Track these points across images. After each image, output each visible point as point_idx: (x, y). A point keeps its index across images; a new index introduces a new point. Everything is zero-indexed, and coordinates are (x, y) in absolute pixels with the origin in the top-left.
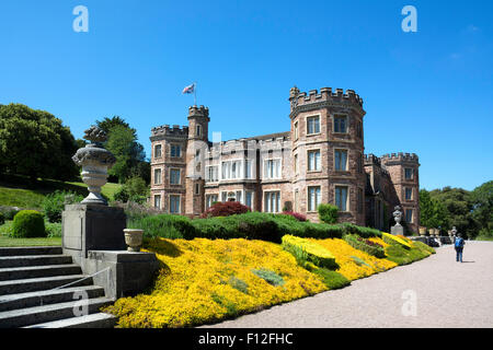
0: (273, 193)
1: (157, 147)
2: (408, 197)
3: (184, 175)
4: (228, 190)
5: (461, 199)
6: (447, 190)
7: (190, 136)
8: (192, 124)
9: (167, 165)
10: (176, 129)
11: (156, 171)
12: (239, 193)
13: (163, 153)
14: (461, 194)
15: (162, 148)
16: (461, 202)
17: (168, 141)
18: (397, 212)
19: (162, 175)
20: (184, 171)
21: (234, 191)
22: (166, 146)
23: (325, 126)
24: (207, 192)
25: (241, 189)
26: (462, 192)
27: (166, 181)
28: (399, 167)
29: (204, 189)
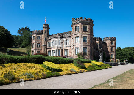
0: (67, 50)
4: (53, 49)
6: (129, 48)
7: (43, 33)
8: (44, 30)
9: (36, 42)
10: (39, 31)
11: (33, 44)
13: (35, 38)
18: (100, 55)
19: (35, 45)
20: (41, 44)
21: (55, 49)
22: (36, 36)
23: (80, 29)
24: (48, 50)
25: (57, 49)
27: (36, 47)
28: (109, 41)
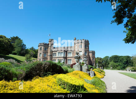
1: (40, 48)
2: (93, 60)
3: (47, 55)
4: (59, 59)
5: (101, 60)
7: (49, 46)
8: (50, 43)
9: (43, 52)
10: (46, 44)
12: (62, 59)
14: (101, 59)
15: (42, 48)
16: (101, 61)
17: (44, 47)
20: (47, 54)
21: (61, 59)
24: (53, 59)
25: (63, 58)
26: (101, 58)
27: (43, 56)
28: (91, 54)
29: (52, 58)
